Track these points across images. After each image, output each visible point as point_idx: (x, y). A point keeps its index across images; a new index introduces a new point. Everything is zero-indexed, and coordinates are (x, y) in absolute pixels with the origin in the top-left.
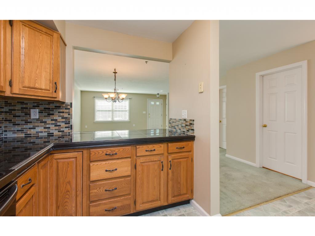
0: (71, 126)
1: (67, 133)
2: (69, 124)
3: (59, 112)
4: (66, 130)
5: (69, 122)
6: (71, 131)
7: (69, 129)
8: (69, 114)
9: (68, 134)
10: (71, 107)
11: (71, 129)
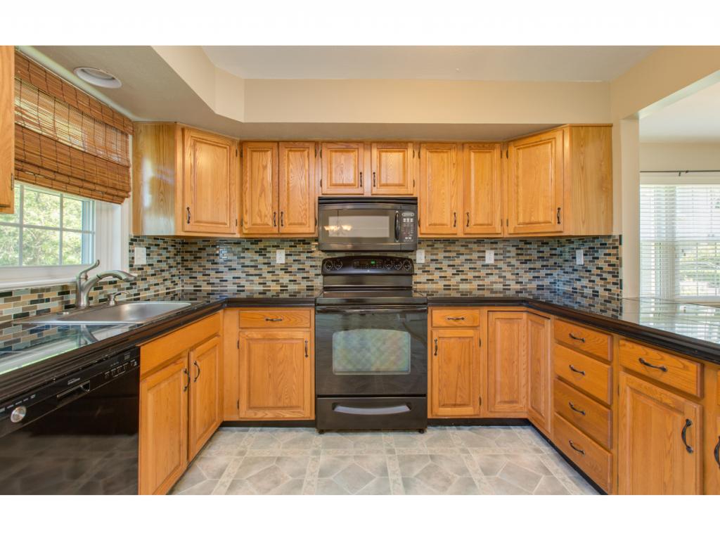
0: (621, 280)
1: (614, 294)
2: (617, 277)
3: (605, 255)
4: (614, 288)
5: (618, 273)
6: (621, 292)
7: (617, 288)
8: (617, 259)
9: (616, 297)
10: (620, 244)
11: (621, 288)
